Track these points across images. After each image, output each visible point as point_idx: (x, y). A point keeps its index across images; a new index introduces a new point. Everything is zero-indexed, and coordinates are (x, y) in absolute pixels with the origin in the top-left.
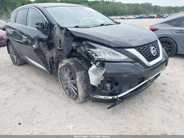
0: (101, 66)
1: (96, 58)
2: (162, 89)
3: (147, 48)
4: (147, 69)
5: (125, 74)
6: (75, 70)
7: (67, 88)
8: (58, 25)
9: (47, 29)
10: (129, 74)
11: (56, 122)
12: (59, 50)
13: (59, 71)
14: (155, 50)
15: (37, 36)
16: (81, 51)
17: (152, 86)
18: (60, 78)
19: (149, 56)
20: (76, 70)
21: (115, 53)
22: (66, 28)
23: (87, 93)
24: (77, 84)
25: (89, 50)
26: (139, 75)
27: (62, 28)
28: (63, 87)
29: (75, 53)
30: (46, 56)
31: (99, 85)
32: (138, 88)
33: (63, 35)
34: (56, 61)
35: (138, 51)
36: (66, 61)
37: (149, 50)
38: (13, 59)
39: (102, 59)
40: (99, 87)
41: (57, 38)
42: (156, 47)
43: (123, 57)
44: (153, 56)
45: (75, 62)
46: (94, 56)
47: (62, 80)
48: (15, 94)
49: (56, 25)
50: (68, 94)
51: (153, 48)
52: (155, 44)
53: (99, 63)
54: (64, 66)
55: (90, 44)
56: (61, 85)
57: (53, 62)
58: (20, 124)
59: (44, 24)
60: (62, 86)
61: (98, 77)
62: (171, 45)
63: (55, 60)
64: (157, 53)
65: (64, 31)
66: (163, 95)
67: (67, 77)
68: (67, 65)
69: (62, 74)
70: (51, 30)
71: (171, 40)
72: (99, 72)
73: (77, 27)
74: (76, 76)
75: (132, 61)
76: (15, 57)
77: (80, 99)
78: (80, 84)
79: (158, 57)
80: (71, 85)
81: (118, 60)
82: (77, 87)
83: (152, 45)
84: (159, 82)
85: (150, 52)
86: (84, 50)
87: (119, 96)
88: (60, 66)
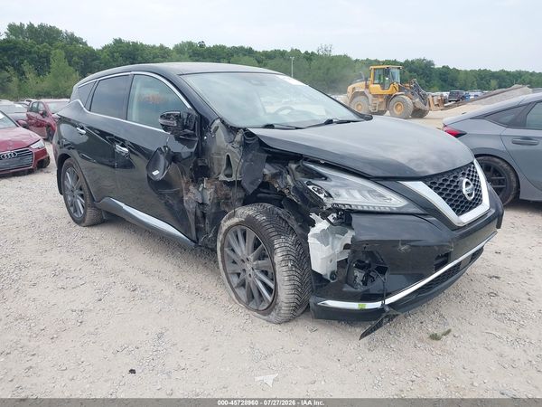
0: (341, 224)
1: (329, 203)
2: (488, 291)
3: (452, 181)
4: (454, 232)
5: (404, 242)
6: (271, 235)
7: (243, 284)
8: (223, 122)
9: (194, 130)
10: (412, 244)
11: (228, 369)
12: (225, 182)
13: (220, 237)
14: (472, 185)
15: (164, 147)
16: (285, 187)
17: (462, 282)
18: (223, 257)
19: (457, 201)
20: (274, 234)
21: (375, 191)
22: (244, 129)
23: (300, 294)
24: (277, 269)
25: (309, 183)
26: (437, 249)
27: (233, 130)
28: (229, 282)
29: (265, 191)
30: (186, 198)
31: (333, 273)
32: (432, 281)
33: (235, 145)
34: (213, 211)
35: (430, 187)
36: (244, 212)
37: (456, 186)
38: (72, 209)
39: (344, 205)
40: (333, 279)
41: (219, 154)
42: (472, 180)
43: (395, 202)
44: (467, 202)
45: (268, 213)
46: (325, 199)
47: (227, 263)
48: (100, 300)
49: (218, 121)
50: (244, 299)
51: (466, 180)
52: (470, 171)
53: (335, 215)
54: (237, 224)
55: (311, 169)
56: (223, 274)
57: (204, 215)
58: (132, 371)
59: (185, 116)
60: (228, 278)
61: (331, 252)
62: (500, 176)
63: (210, 210)
64: (476, 195)
65: (239, 137)
66: (495, 303)
67: (245, 252)
68: (250, 222)
69: (229, 245)
70: (202, 134)
71: (502, 163)
72: (331, 239)
73: (270, 126)
74: (273, 250)
75: (419, 211)
76: (80, 202)
77: (282, 312)
78: (284, 269)
79: (477, 205)
80: (255, 274)
81: (383, 210)
82: (273, 279)
83: (464, 174)
84: (479, 271)
85: (461, 191)
86: (292, 184)
87: (389, 301)
88: (226, 224)
